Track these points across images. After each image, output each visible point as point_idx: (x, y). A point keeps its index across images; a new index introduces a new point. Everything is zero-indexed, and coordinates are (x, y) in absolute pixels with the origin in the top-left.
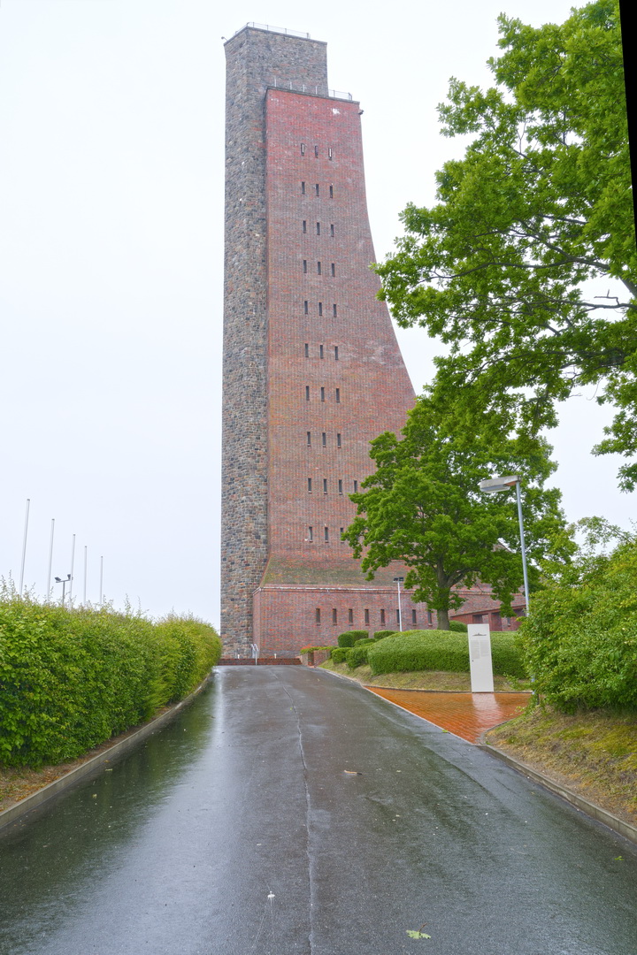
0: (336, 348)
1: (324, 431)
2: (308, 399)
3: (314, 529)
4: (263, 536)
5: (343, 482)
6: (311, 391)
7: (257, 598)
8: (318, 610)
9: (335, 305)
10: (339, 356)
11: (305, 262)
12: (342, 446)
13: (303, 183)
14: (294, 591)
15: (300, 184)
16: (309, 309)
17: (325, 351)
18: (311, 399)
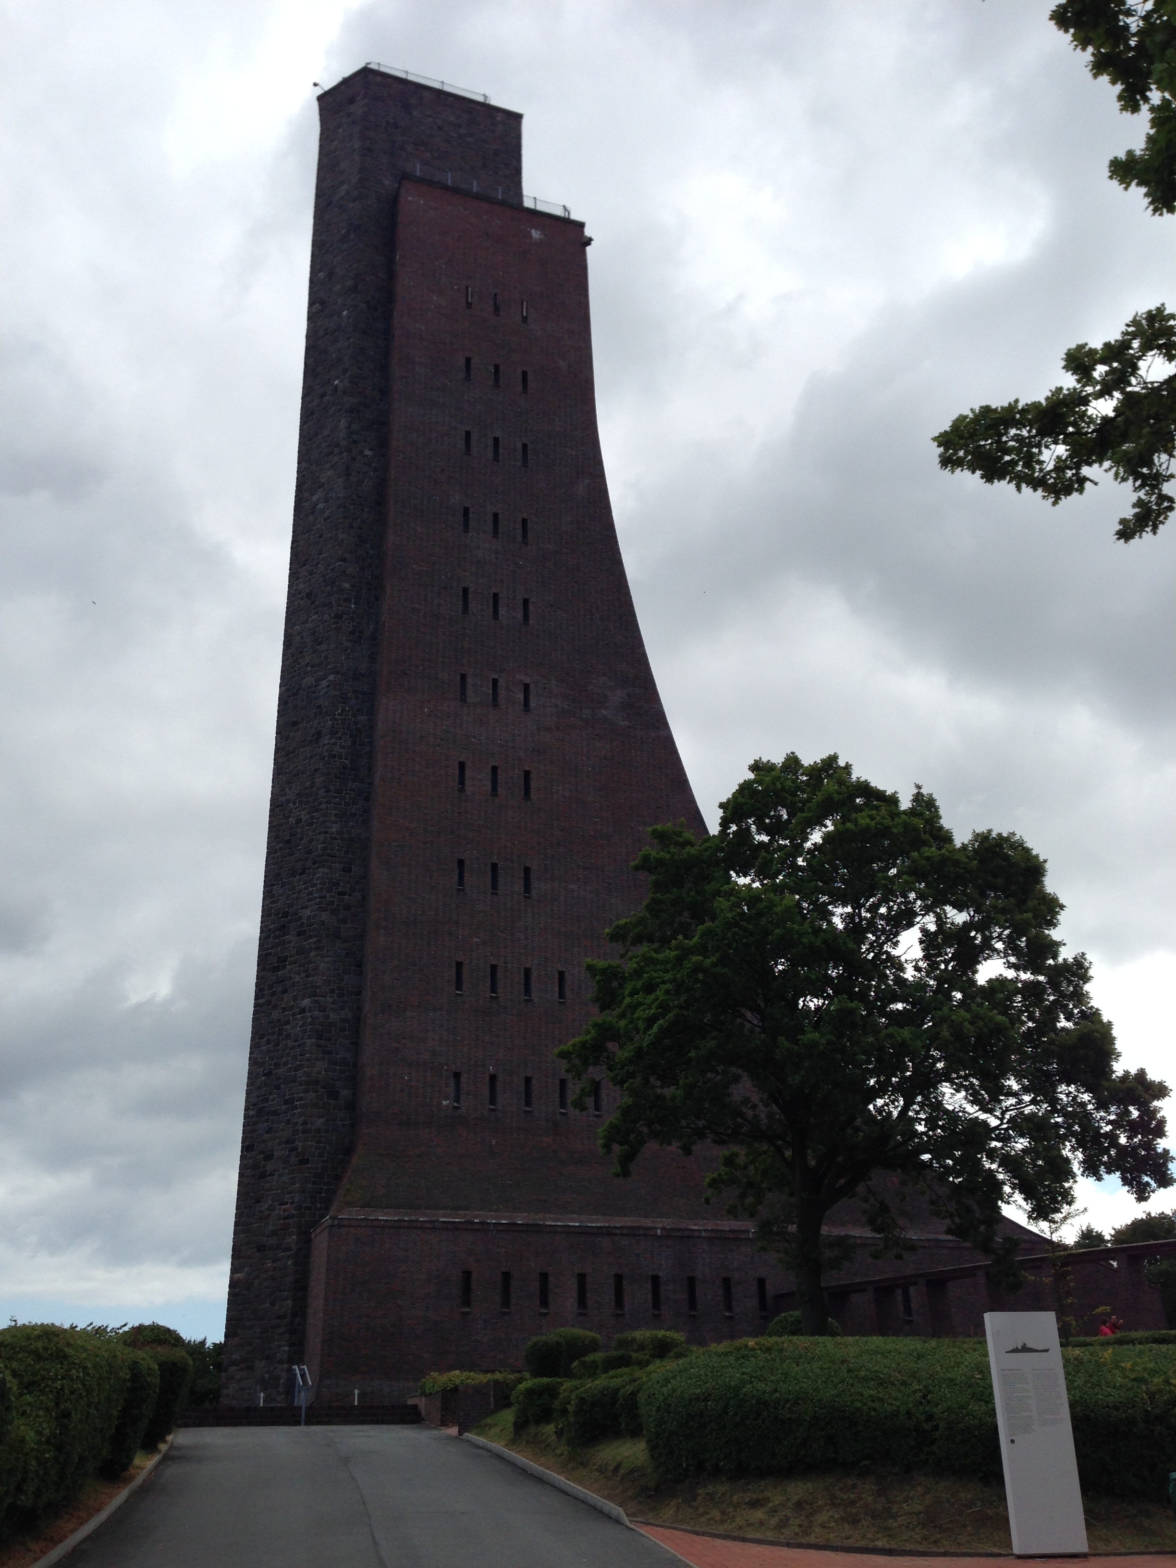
0: (526, 687)
1: (495, 859)
2: (462, 790)
3: (464, 1078)
4: (344, 1093)
5: (534, 974)
6: (468, 773)
7: (321, 1243)
8: (467, 1275)
9: (526, 602)
10: (533, 704)
11: (466, 511)
12: (534, 893)
13: (468, 360)
14: (413, 1226)
15: (462, 362)
16: (472, 606)
17: (502, 693)
18: (469, 789)
